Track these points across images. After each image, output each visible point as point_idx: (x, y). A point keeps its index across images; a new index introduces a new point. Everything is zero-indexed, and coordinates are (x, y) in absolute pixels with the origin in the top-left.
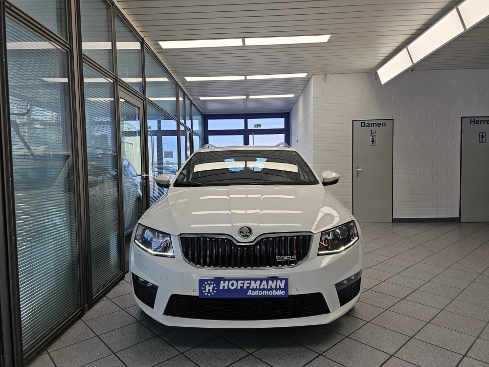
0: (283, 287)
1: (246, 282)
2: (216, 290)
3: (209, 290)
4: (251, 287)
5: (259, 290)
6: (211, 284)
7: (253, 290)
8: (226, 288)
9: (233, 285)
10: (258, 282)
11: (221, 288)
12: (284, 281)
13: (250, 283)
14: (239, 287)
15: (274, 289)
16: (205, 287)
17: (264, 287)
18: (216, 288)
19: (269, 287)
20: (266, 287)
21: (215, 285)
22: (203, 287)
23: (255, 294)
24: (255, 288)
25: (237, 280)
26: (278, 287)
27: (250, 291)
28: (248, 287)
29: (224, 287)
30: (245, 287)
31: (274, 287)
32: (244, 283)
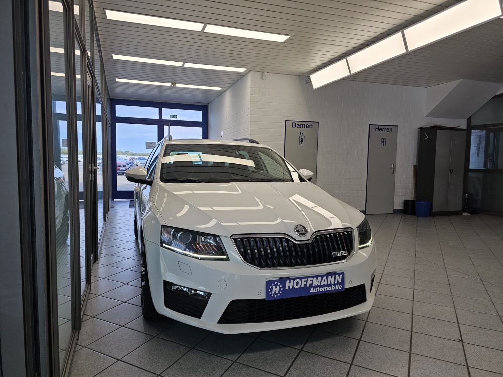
0: (340, 281)
1: (309, 279)
2: (282, 291)
3: (275, 291)
4: (314, 285)
5: (321, 286)
6: (277, 285)
7: (316, 287)
8: (291, 287)
9: (297, 284)
10: (320, 279)
11: (287, 288)
12: (341, 276)
13: (313, 281)
14: (303, 286)
15: (333, 284)
16: (272, 289)
17: (324, 283)
18: (282, 289)
19: (329, 283)
20: (326, 283)
21: (281, 286)
22: (270, 289)
23: (317, 291)
24: (317, 285)
25: (301, 279)
26: (336, 282)
27: (312, 288)
28: (311, 285)
29: (289, 286)
30: (308, 285)
31: (333, 282)
32: (307, 281)
